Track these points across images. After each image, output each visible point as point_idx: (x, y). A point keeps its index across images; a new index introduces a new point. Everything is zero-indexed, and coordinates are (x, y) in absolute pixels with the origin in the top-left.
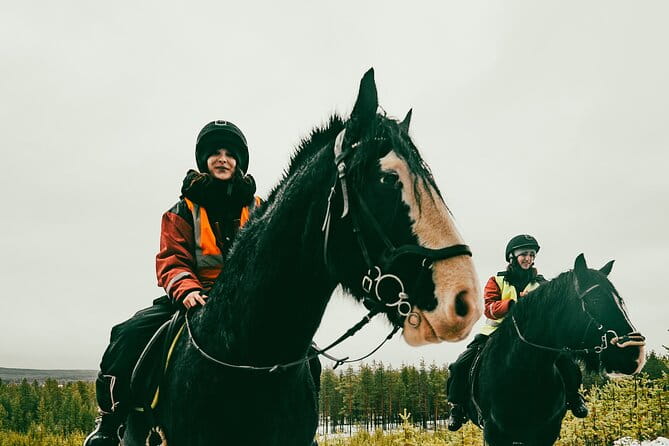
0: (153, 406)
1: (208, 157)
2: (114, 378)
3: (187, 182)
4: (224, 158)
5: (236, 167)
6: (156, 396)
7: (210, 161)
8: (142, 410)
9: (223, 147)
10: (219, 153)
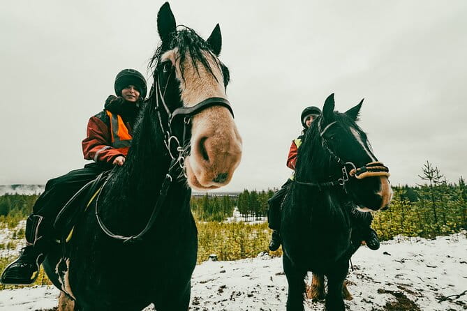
0: (67, 240)
1: (123, 89)
2: (42, 217)
3: (108, 101)
4: (133, 90)
5: (139, 96)
6: (71, 233)
7: (124, 91)
8: (59, 242)
9: (132, 85)
10: (130, 88)
